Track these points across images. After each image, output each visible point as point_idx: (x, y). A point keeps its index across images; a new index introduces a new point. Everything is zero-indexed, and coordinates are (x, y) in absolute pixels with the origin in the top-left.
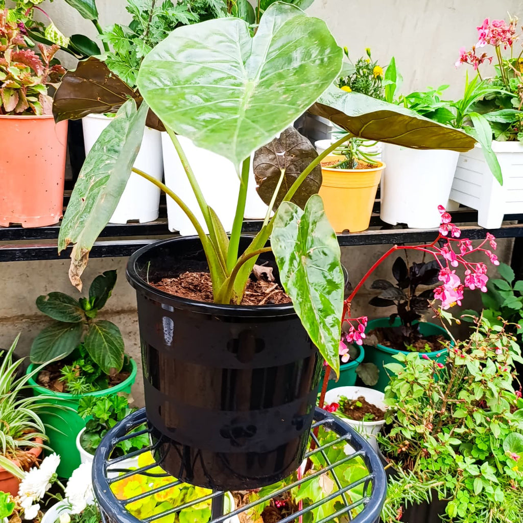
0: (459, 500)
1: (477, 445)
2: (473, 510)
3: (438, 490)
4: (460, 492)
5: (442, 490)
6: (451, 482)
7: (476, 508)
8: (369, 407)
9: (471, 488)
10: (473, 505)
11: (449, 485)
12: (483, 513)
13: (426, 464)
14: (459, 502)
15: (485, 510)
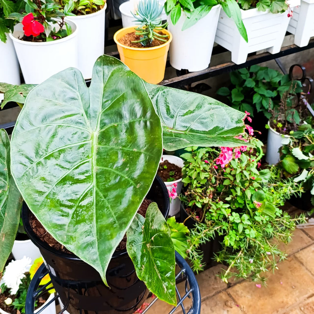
0: (230, 235)
1: (238, 201)
2: (238, 239)
3: (219, 231)
4: (231, 231)
5: (221, 231)
6: (225, 226)
7: (240, 238)
8: (171, 166)
9: (236, 229)
10: (238, 236)
11: (224, 227)
12: (243, 240)
13: (210, 216)
14: (230, 237)
15: (244, 238)
